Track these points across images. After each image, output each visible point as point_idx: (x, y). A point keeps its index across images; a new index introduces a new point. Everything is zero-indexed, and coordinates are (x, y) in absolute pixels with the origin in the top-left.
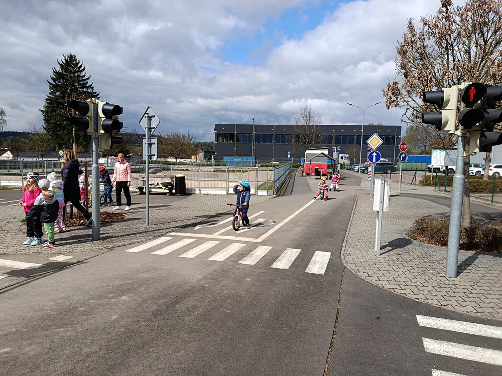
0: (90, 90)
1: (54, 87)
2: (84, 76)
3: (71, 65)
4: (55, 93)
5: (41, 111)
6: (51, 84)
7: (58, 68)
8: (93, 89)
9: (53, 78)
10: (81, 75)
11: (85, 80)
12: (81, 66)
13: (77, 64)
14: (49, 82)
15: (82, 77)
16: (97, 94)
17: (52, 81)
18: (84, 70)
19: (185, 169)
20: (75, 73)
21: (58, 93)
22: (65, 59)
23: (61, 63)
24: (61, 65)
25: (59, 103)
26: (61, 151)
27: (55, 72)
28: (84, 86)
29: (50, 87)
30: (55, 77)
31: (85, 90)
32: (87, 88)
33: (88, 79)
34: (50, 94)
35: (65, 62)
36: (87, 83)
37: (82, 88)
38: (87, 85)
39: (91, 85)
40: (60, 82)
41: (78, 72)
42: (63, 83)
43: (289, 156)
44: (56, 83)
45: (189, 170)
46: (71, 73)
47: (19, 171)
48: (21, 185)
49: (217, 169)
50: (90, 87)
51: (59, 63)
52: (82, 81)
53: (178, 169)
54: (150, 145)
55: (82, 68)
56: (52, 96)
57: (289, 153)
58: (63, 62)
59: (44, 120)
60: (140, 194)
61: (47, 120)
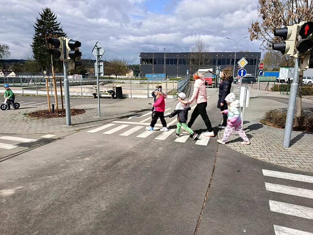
0: (61, 32)
1: (38, 30)
2: (56, 22)
3: (47, 15)
4: (39, 34)
5: (31, 46)
6: (36, 28)
7: (40, 18)
8: (62, 31)
9: (36, 24)
10: (54, 22)
11: (57, 25)
12: (54, 16)
13: (51, 14)
14: (34, 27)
15: (55, 23)
16: (65, 34)
17: (36, 26)
18: (56, 18)
19: (122, 82)
20: (50, 20)
21: (41, 34)
22: (44, 12)
23: (41, 14)
24: (41, 15)
25: (42, 41)
26: (45, 71)
27: (38, 20)
28: (56, 29)
29: (35, 30)
30: (38, 24)
31: (57, 31)
32: (58, 30)
33: (59, 24)
34: (36, 35)
35: (43, 13)
36: (58, 27)
37: (55, 30)
38: (59, 28)
39: (61, 28)
40: (42, 27)
41: (52, 19)
42: (43, 27)
43: (188, 73)
44: (39, 27)
45: (124, 83)
46: (48, 20)
47: (20, 84)
48: (22, 93)
49: (142, 82)
50: (60, 29)
51: (40, 14)
52: (55, 25)
53: (117, 82)
54: (99, 66)
55: (55, 17)
56: (37, 36)
57: (188, 71)
58: (42, 13)
59: (33, 51)
60: (94, 98)
61: (35, 52)
